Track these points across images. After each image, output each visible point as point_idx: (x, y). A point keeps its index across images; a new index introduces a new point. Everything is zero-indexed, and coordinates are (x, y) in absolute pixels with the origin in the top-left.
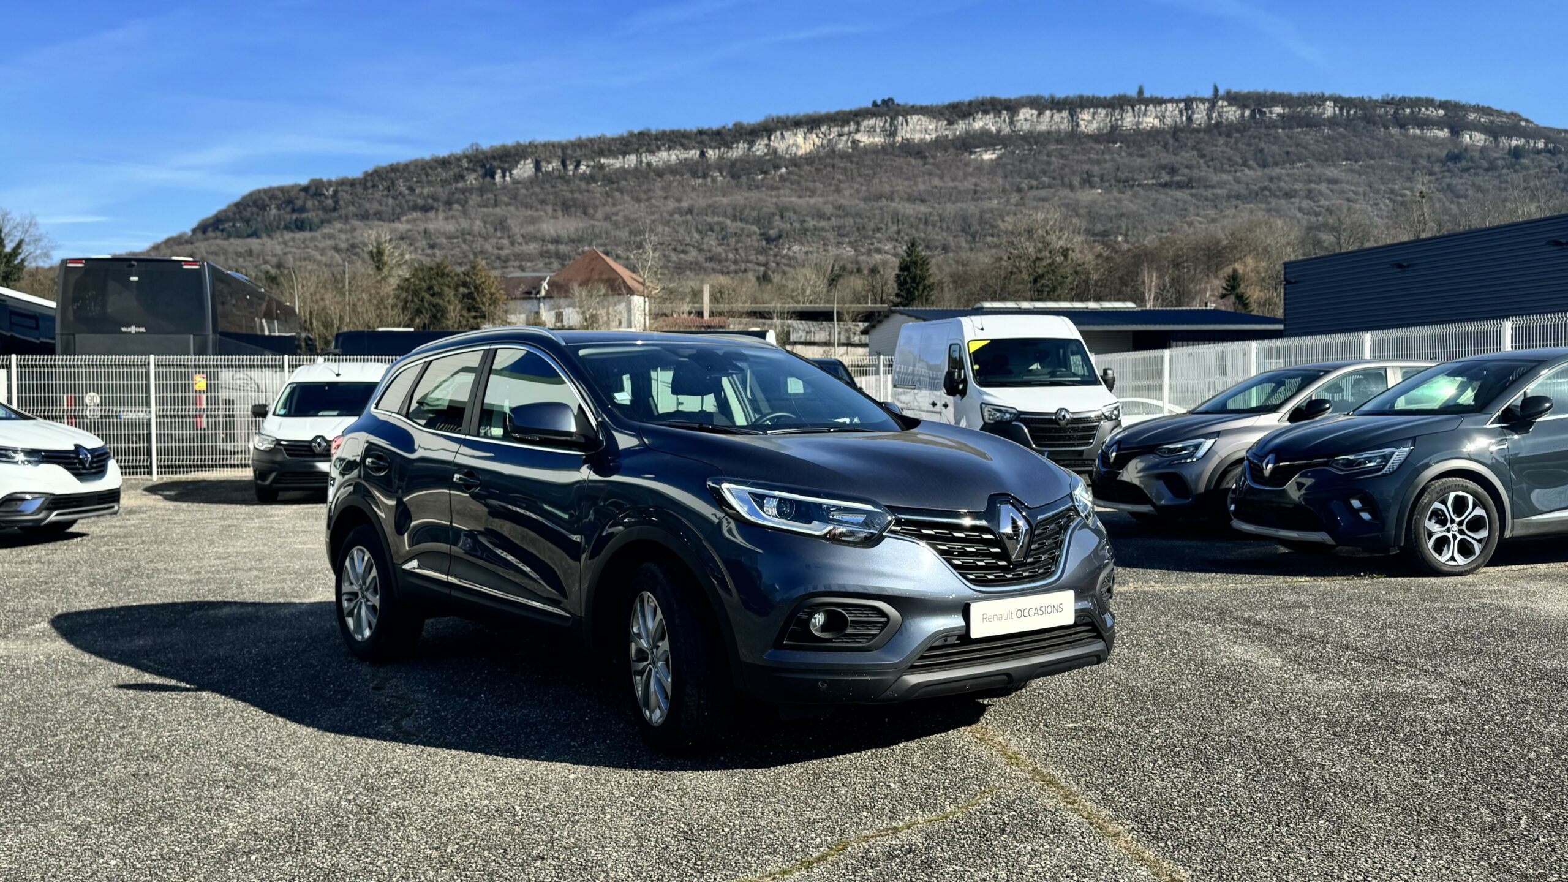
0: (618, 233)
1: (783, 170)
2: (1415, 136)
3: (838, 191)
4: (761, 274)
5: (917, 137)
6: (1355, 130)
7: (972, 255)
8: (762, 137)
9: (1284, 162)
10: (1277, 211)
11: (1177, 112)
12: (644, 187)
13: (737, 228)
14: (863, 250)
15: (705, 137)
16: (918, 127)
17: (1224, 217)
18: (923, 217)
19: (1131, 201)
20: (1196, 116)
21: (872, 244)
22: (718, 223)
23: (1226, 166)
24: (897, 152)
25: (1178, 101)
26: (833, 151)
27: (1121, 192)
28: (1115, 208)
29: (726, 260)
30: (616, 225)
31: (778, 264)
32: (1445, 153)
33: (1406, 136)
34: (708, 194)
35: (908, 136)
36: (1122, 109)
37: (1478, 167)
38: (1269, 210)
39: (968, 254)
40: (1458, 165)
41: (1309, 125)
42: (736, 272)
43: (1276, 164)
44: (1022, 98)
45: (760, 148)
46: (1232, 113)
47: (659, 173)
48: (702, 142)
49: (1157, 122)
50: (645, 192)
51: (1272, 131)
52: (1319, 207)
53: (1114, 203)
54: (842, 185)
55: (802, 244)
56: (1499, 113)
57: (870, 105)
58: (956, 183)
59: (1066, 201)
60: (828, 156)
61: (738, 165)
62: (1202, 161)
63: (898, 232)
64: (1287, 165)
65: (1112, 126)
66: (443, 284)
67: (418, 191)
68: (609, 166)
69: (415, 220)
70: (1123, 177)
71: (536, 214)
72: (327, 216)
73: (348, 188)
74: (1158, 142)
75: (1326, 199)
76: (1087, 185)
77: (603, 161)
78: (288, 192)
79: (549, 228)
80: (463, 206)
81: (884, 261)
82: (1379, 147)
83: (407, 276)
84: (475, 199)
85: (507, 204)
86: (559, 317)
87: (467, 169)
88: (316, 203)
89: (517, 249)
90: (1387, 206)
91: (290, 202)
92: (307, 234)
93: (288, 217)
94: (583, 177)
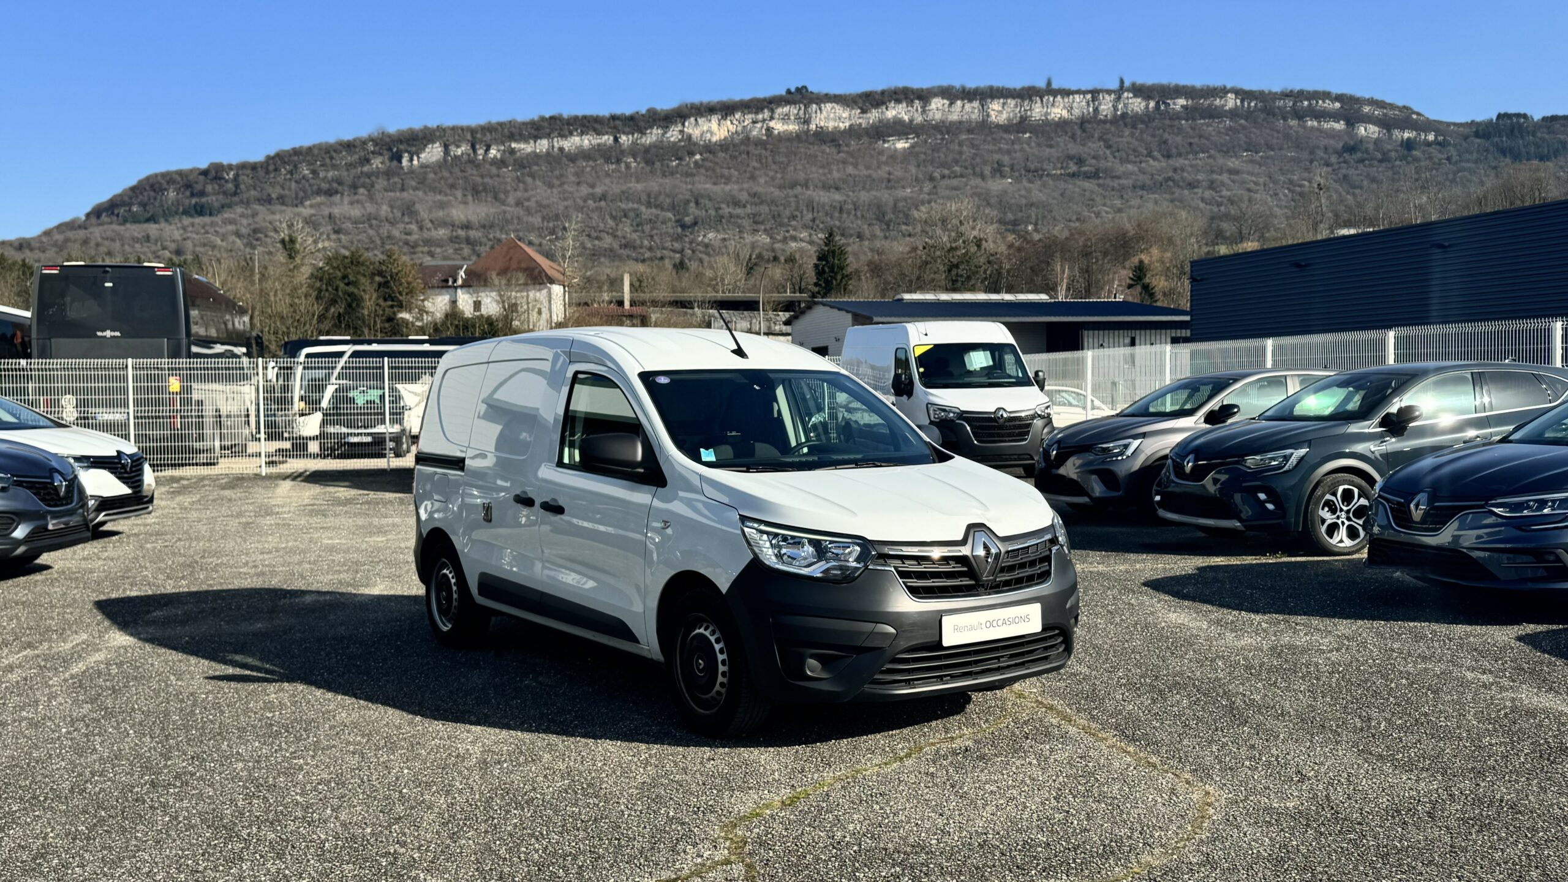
0: (530, 219)
1: (698, 157)
2: (1312, 128)
3: (753, 178)
4: (678, 261)
5: (831, 125)
6: (1255, 122)
7: (886, 244)
8: (675, 123)
9: (1188, 153)
10: (1181, 201)
11: (1084, 103)
12: (557, 173)
13: (651, 214)
14: (778, 237)
15: (618, 123)
16: (832, 115)
17: (1130, 207)
18: (838, 205)
19: (1041, 191)
20: (1102, 107)
21: (788, 231)
22: (634, 210)
23: (1132, 157)
24: (811, 140)
25: (1084, 93)
26: (748, 138)
27: (1030, 181)
28: (1026, 198)
29: (641, 247)
30: (528, 211)
31: (693, 251)
32: (1341, 145)
33: (1305, 128)
34: (622, 181)
35: (822, 124)
36: (1031, 100)
37: (1372, 159)
38: (1172, 201)
39: (883, 242)
40: (1353, 156)
41: (1211, 117)
42: (651, 259)
43: (1180, 155)
44: (933, 88)
45: (673, 134)
46: (1137, 105)
47: (571, 158)
48: (615, 127)
49: (1065, 113)
50: (558, 178)
51: (1176, 123)
52: (1221, 197)
53: (1023, 193)
54: (757, 173)
55: (718, 231)
56: (1392, 106)
57: (783, 93)
58: (869, 172)
59: (978, 190)
60: (742, 142)
61: (653, 150)
62: (1108, 152)
63: (814, 220)
64: (1191, 156)
65: (1021, 117)
66: (359, 273)
67: (322, 175)
68: (520, 150)
69: (319, 205)
70: (1033, 167)
71: (445, 199)
72: (228, 201)
73: (249, 172)
74: (1066, 133)
75: (1228, 190)
76: (998, 175)
77: (513, 145)
78: (187, 176)
79: (458, 213)
80: (369, 191)
81: (801, 249)
82: (1278, 138)
83: (321, 264)
84: (381, 183)
85: (415, 189)
86: (477, 305)
87: (373, 153)
88: (216, 187)
89: (426, 235)
90: (1285, 195)
91: (188, 186)
92: (207, 219)
93: (187, 202)
94: (494, 162)
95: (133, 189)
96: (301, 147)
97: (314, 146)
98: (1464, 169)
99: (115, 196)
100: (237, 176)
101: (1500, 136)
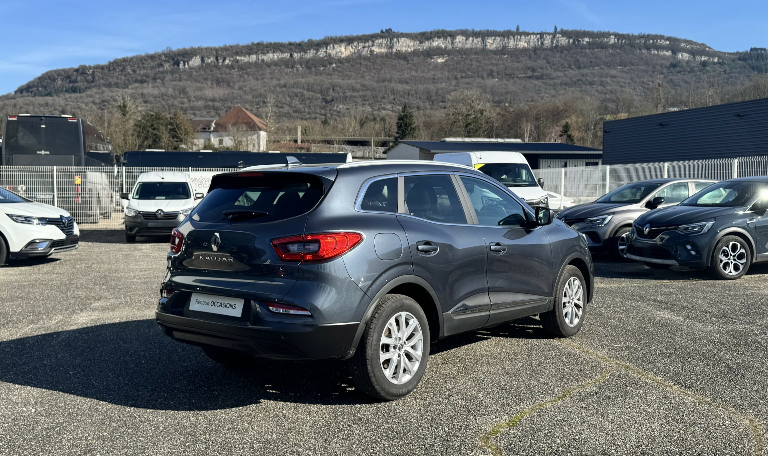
0: (246, 97)
1: (334, 65)
2: (654, 54)
3: (363, 76)
4: (323, 120)
5: (404, 49)
6: (625, 51)
7: (433, 112)
8: (323, 47)
9: (589, 66)
10: (586, 92)
11: (536, 40)
12: (260, 72)
13: (310, 95)
14: (376, 108)
15: (292, 47)
16: (404, 44)
17: (559, 94)
18: (407, 92)
19: (513, 85)
20: (545, 42)
21: (381, 105)
22: (300, 92)
23: (560, 68)
24: (393, 57)
25: (536, 34)
26: (360, 56)
27: (507, 80)
28: (505, 89)
29: (304, 112)
30: (245, 92)
31: (331, 115)
32: (669, 63)
33: (650, 54)
34: (294, 77)
35: (399, 49)
36: (508, 38)
37: (685, 71)
38: (581, 91)
39: (431, 111)
40: (676, 69)
41: (602, 48)
42: (310, 118)
43: (585, 67)
44: (458, 30)
45: (322, 53)
46: (563, 41)
47: (268, 65)
48: (291, 49)
49: (526, 45)
50: (261, 75)
51: (584, 51)
52: (606, 90)
53: (504, 86)
54: (365, 74)
55: (344, 104)
56: (696, 44)
57: (379, 32)
58: (424, 74)
59: (480, 85)
60: (357, 58)
61: (310, 62)
62: (548, 65)
63: (394, 99)
64: (591, 68)
65: (503, 46)
66: (159, 123)
67: (138, 72)
68: (241, 60)
69: (136, 88)
70: (509, 73)
71: (202, 85)
72: (89, 85)
73: (100, 70)
74: (526, 55)
75: (610, 86)
76: (491, 77)
77: (238, 58)
78: (67, 72)
79: (209, 93)
80: (162, 80)
81: (387, 115)
82: (636, 59)
83: (140, 119)
84: (168, 77)
85: (186, 80)
86: (221, 142)
87: (165, 61)
88: (83, 78)
89: (192, 104)
90: (640, 90)
91: (68, 77)
92: (78, 95)
93: (67, 85)
94: (227, 66)
95: (39, 78)
96: (127, 57)
97: (134, 57)
98: (732, 77)
99: (30, 82)
100: (93, 72)
101: (752, 60)
